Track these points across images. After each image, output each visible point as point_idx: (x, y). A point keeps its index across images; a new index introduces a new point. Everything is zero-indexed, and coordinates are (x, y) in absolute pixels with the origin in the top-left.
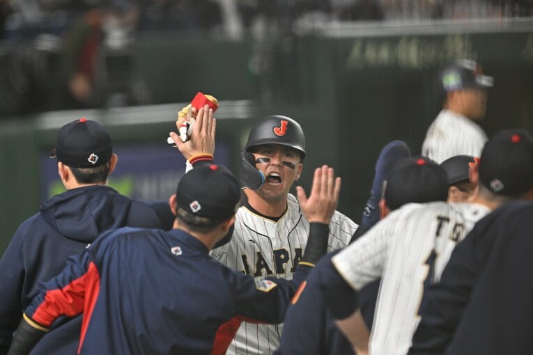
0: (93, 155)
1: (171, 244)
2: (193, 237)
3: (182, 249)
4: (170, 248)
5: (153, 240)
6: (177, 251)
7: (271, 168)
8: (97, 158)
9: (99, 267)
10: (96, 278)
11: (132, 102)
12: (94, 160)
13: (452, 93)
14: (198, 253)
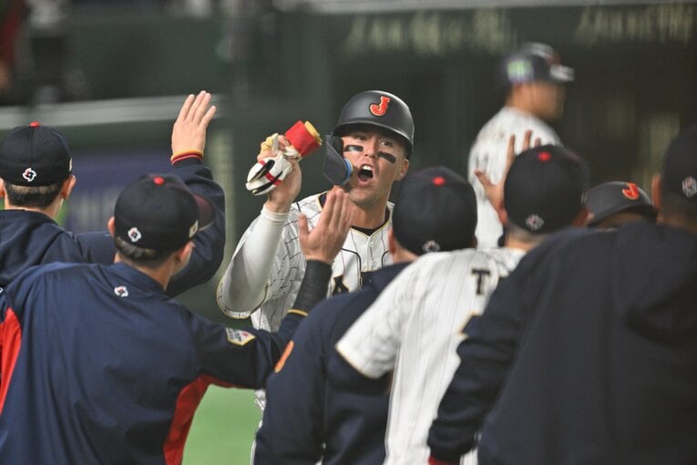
0: (29, 170)
1: (113, 283)
2: (141, 273)
3: (127, 290)
4: (113, 289)
5: (90, 278)
6: (122, 292)
7: (363, 159)
8: (35, 175)
9: (20, 314)
10: (16, 328)
11: (66, 98)
12: (31, 177)
13: (520, 85)
14: (150, 294)
